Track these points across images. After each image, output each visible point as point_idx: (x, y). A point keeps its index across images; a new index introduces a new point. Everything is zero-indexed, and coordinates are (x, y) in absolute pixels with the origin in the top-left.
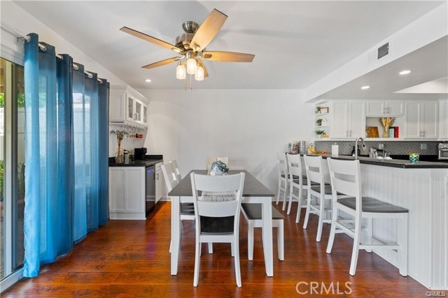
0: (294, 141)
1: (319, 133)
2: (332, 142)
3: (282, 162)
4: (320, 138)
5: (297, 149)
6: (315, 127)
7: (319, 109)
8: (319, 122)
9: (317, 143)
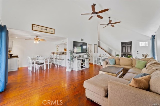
0: (52, 52)
1: (57, 50)
2: (59, 52)
3: (50, 56)
4: (57, 51)
5: (53, 53)
6: (57, 49)
7: (57, 46)
8: (57, 48)
9: (57, 52)
